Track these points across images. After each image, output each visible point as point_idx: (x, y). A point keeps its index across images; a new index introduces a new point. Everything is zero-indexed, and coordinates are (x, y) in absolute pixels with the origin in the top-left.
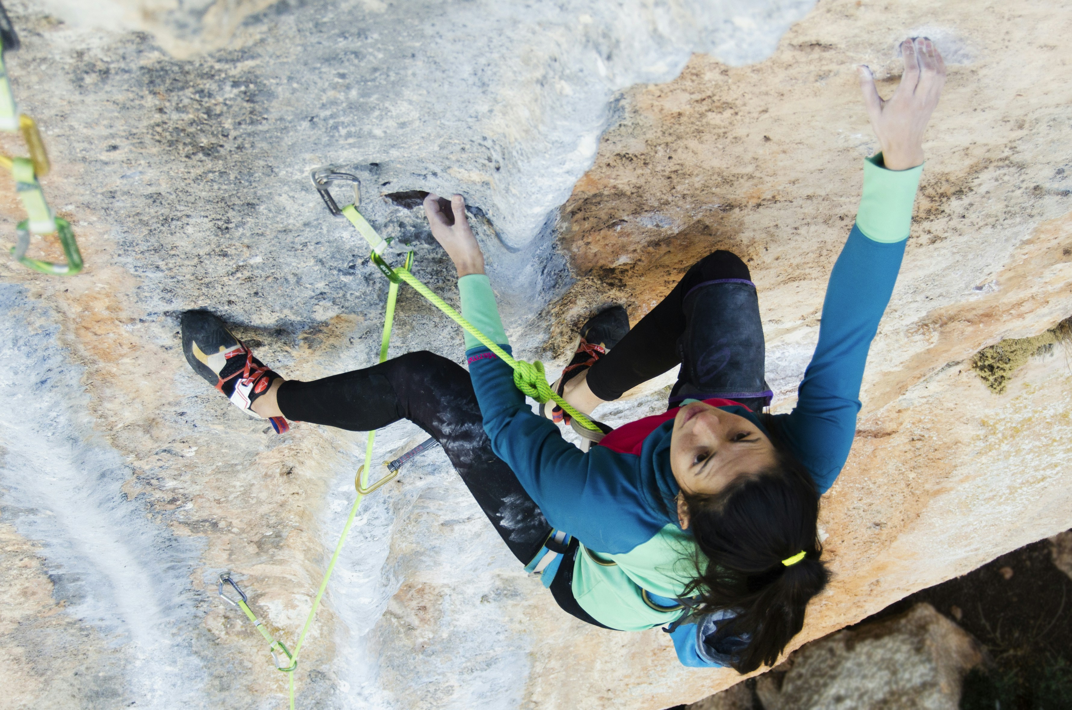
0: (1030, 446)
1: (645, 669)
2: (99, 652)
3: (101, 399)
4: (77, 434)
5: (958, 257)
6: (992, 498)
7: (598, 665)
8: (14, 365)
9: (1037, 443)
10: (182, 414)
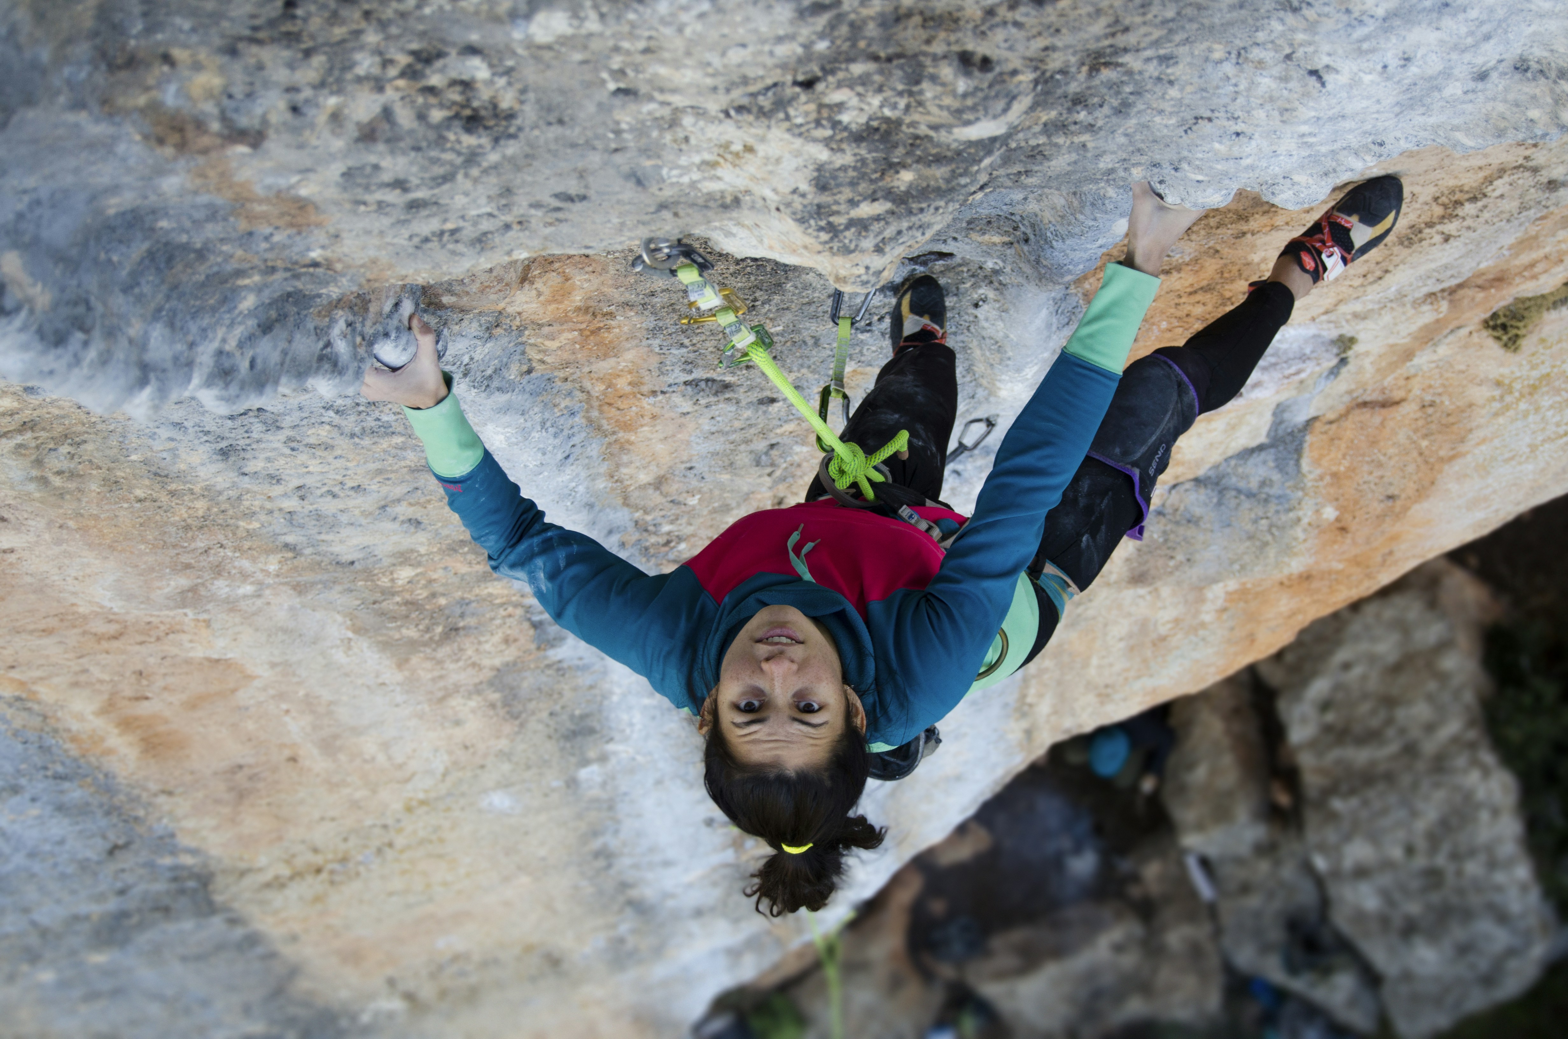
0: (1550, 402)
1: (1145, 661)
2: (575, 689)
3: (618, 466)
4: (593, 500)
5: (1470, 247)
6: (1512, 458)
7: (1095, 661)
8: (541, 446)
9: (1558, 399)
10: (691, 468)
